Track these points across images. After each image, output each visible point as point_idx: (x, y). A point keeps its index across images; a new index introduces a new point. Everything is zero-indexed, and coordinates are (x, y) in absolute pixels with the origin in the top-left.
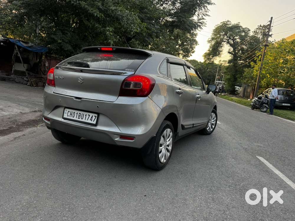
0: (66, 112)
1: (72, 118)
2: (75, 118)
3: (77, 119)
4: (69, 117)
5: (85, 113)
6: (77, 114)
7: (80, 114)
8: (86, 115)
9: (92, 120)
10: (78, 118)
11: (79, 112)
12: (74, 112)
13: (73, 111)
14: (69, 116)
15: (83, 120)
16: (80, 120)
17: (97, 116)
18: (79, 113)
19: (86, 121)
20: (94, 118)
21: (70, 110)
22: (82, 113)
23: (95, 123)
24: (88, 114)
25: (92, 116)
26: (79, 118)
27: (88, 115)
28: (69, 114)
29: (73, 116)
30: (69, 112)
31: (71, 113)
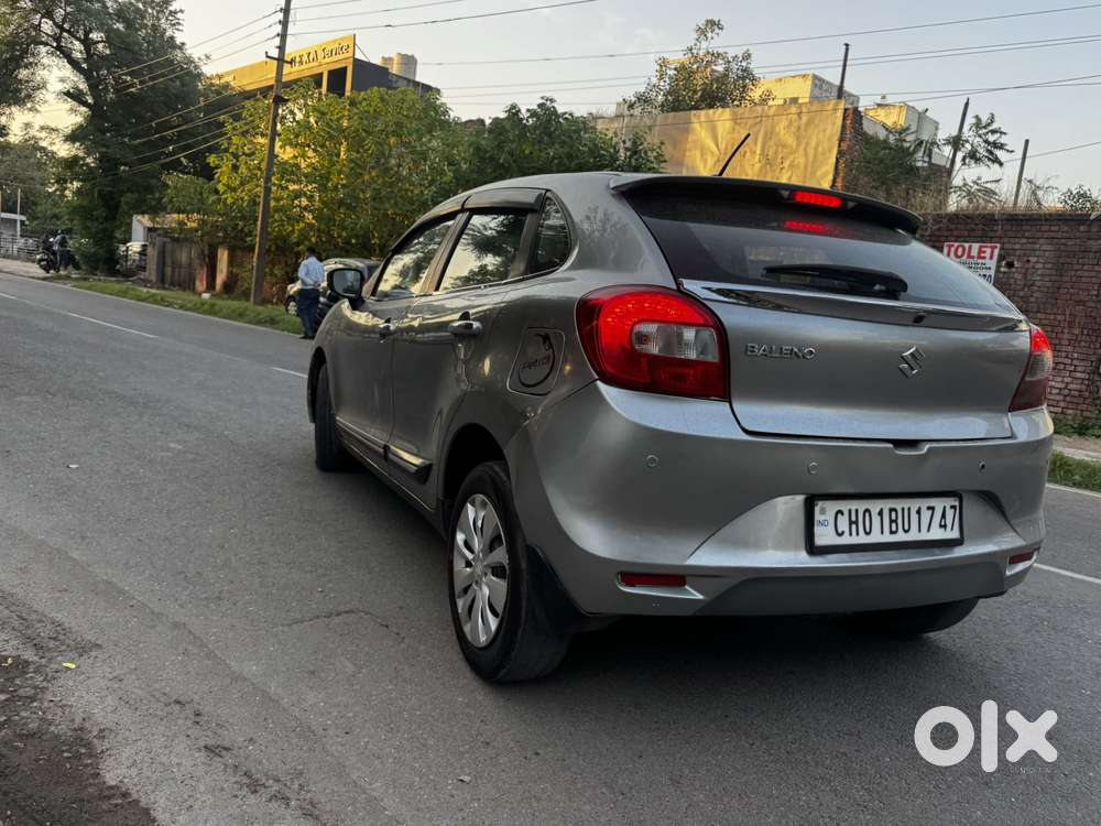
0: (822, 518)
1: (862, 539)
2: (875, 537)
3: (887, 538)
4: (846, 540)
5: (914, 504)
6: (881, 513)
7: (895, 510)
8: (919, 512)
9: (945, 526)
10: (892, 532)
11: (887, 505)
12: (867, 511)
13: (861, 506)
14: (847, 532)
15: (913, 536)
16: (901, 537)
17: (957, 504)
18: (891, 510)
19: (925, 536)
20: (950, 513)
21: (845, 506)
22: (898, 504)
23: (955, 534)
24: (924, 503)
25: (944, 507)
26: (895, 532)
27: (929, 508)
28: (843, 524)
29: (868, 530)
30: (842, 514)
31: (854, 519)
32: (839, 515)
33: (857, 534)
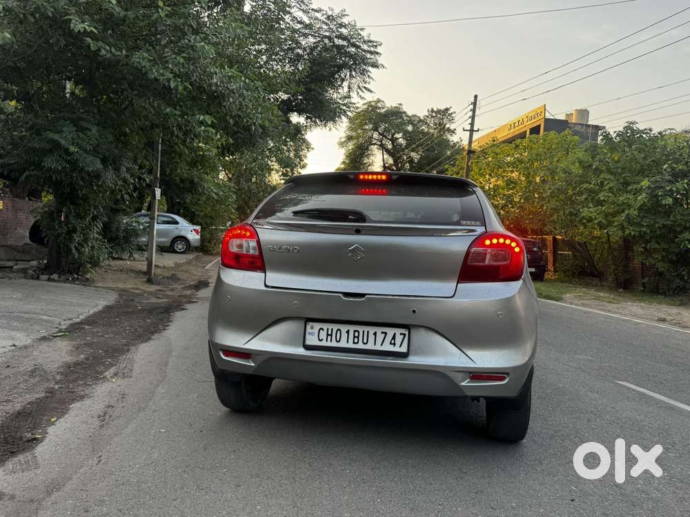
0: (311, 331)
1: (334, 344)
2: (343, 344)
3: (351, 345)
4: (324, 343)
5: (372, 330)
6: (348, 332)
7: (358, 331)
8: (375, 334)
9: (394, 344)
10: (354, 343)
11: (352, 328)
12: (339, 330)
13: (335, 327)
14: (325, 339)
15: (370, 346)
16: (360, 346)
17: (407, 333)
18: (355, 331)
19: (378, 347)
20: (399, 339)
21: (325, 326)
22: (361, 329)
23: (404, 349)
24: (379, 330)
25: (395, 334)
26: (357, 343)
27: (382, 333)
28: (323, 335)
29: (338, 340)
30: (323, 330)
31: (330, 333)
32: (321, 331)
33: (331, 341)
